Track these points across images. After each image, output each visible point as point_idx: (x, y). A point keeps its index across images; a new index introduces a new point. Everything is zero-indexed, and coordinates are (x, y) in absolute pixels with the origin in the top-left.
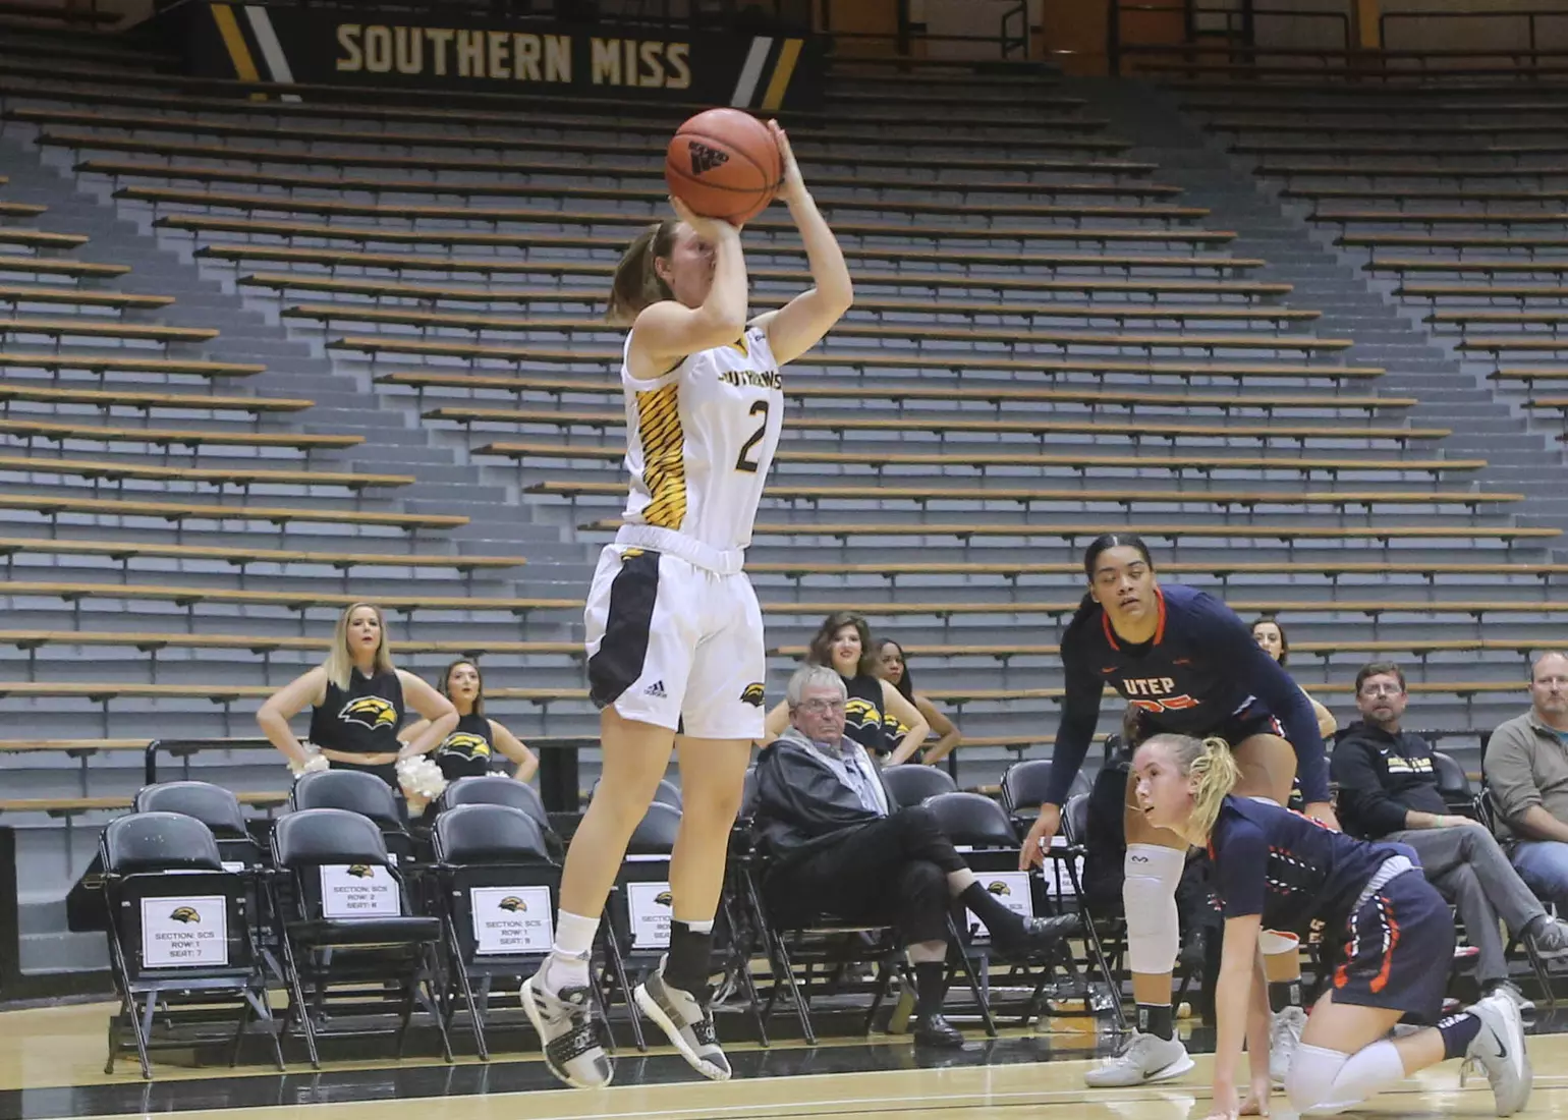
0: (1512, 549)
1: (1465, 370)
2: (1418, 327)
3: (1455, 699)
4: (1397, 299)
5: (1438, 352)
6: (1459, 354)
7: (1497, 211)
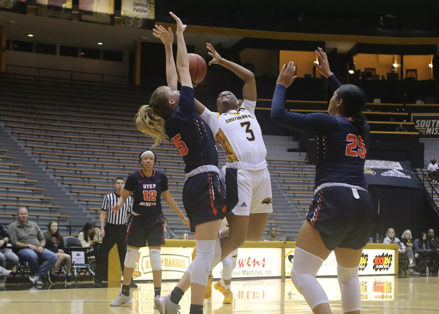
0: (26, 184)
1: (19, 144)
2: (9, 134)
3: (11, 216)
4: (5, 128)
5: (13, 140)
6: (18, 141)
7: (28, 110)
